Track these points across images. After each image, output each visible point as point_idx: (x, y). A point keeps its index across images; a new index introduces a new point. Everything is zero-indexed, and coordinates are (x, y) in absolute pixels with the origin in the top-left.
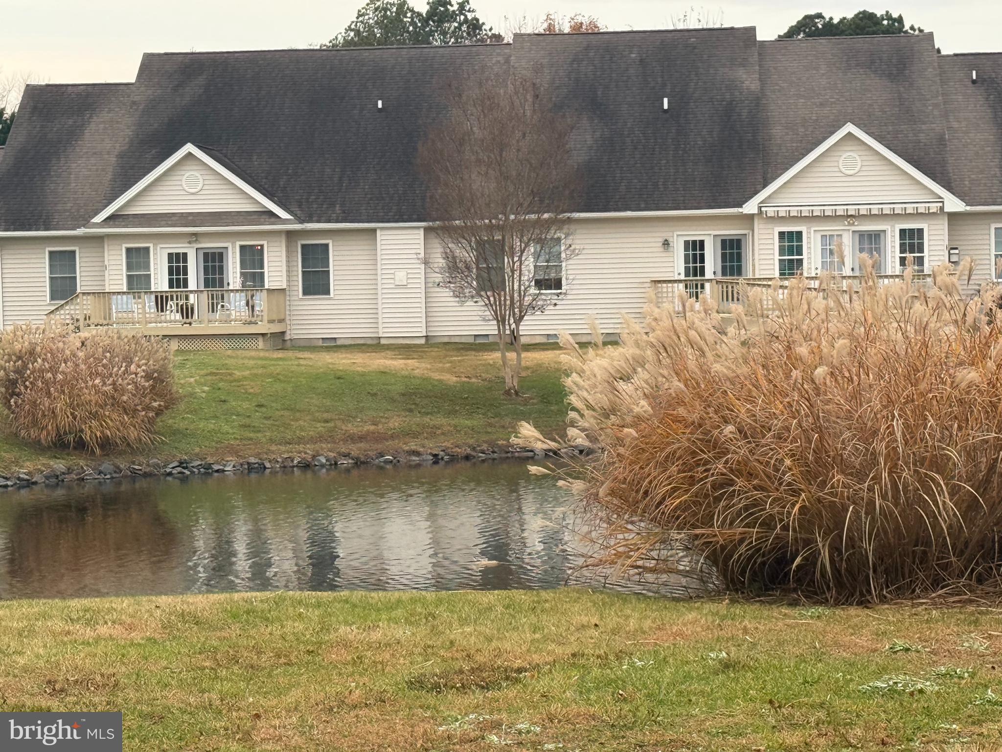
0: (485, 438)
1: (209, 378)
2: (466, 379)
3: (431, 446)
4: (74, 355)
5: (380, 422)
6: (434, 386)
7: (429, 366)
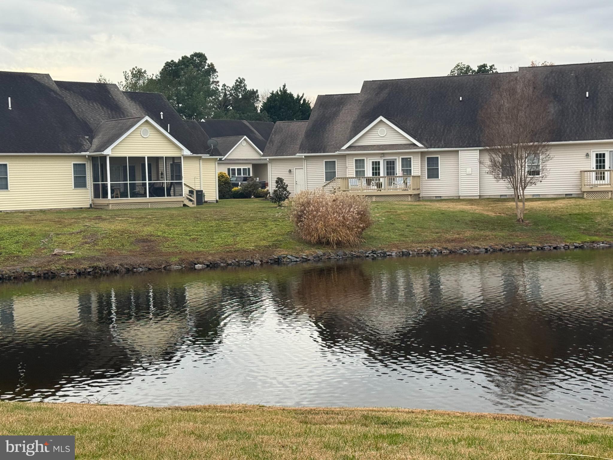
0: (509, 241)
1: (387, 213)
2: (499, 214)
3: (483, 245)
4: (327, 204)
5: (461, 233)
6: (485, 217)
7: (482, 209)
